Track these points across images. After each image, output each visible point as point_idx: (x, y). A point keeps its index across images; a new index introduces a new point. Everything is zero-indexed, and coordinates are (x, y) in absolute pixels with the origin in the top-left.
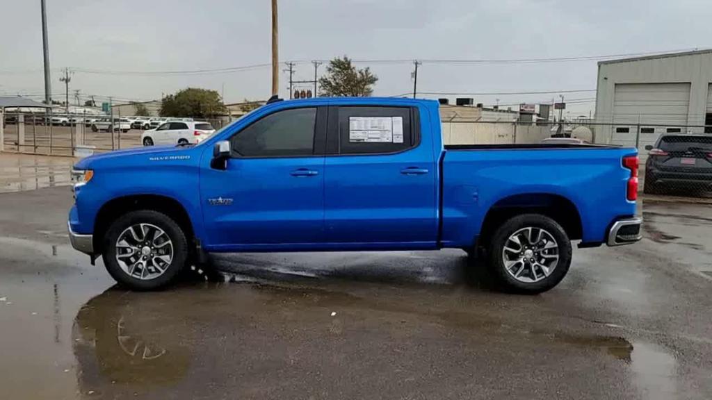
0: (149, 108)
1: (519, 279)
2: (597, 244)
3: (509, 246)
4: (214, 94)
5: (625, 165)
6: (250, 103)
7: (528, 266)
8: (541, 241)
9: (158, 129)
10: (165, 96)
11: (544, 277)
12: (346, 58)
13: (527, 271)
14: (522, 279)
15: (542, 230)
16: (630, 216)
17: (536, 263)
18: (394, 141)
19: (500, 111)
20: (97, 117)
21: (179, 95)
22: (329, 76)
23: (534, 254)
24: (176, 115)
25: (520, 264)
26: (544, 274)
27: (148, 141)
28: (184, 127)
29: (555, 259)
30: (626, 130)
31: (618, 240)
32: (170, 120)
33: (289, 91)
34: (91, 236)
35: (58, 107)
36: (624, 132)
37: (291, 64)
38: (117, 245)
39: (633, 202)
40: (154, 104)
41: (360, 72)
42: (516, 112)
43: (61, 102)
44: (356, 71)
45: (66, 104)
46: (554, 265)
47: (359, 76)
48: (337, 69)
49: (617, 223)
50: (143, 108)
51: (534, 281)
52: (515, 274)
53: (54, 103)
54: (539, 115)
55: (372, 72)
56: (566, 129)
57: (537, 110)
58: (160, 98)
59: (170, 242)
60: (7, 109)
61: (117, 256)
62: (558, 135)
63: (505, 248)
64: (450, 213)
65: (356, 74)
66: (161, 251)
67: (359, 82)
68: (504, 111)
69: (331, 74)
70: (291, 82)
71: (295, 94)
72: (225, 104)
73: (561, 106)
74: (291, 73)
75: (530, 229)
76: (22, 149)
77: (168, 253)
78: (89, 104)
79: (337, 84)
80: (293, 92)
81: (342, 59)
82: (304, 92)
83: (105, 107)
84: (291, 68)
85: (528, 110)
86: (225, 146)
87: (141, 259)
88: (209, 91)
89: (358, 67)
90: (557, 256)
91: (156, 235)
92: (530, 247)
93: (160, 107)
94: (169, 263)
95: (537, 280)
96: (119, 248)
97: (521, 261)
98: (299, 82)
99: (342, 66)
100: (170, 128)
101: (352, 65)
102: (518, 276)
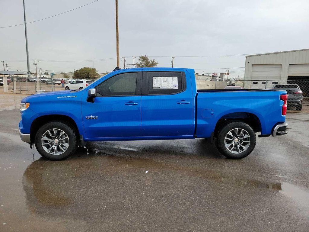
0: (69, 75)
1: (231, 152)
2: (268, 136)
3: (227, 137)
4: (94, 70)
5: (281, 99)
7: (236, 146)
8: (242, 134)
9: (71, 83)
10: (75, 70)
11: (243, 151)
12: (145, 56)
13: (236, 148)
14: (233, 152)
15: (243, 130)
16: (283, 123)
17: (240, 145)
18: (174, 88)
19: (205, 76)
20: (48, 79)
21: (81, 70)
22: (139, 62)
23: (239, 140)
24: (79, 78)
25: (232, 145)
26: (243, 150)
27: (67, 88)
28: (82, 82)
29: (248, 143)
30: (256, 83)
31: (277, 134)
32: (77, 80)
34: (29, 134)
35: (32, 75)
36: (255, 84)
38: (42, 139)
39: (284, 116)
40: (71, 74)
41: (151, 61)
42: (211, 76)
43: (34, 73)
44: (149, 60)
45: (36, 74)
46: (248, 146)
47: (151, 62)
48: (142, 60)
49: (277, 126)
50: (66, 75)
51: (238, 153)
52: (230, 150)
53: (31, 73)
54: (219, 77)
55: (156, 61)
56: (233, 82)
57: (219, 75)
58: (73, 71)
59: (68, 137)
60: (12, 76)
61: (42, 144)
62: (230, 85)
63: (226, 138)
64: (200, 122)
65: (149, 62)
66: (63, 141)
67: (151, 65)
68: (207, 76)
69: (140, 62)
72: (99, 73)
73: (228, 74)
75: (237, 129)
76: (15, 92)
77: (67, 142)
78: (45, 74)
79: (142, 65)
81: (144, 56)
83: (52, 75)
85: (215, 75)
86: (93, 91)
87: (54, 145)
89: (150, 59)
90: (250, 141)
91: (60, 134)
92: (237, 137)
93: (73, 75)
94: (68, 147)
95: (240, 152)
96: (43, 140)
97: (233, 144)
99: (144, 58)
100: (76, 83)
101: (148, 58)
102: (232, 151)
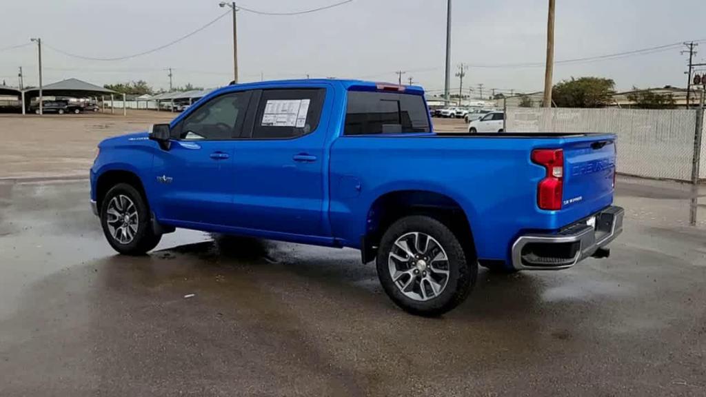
6: (640, 91)
33: (687, 75)
37: (691, 45)
70: (690, 65)
71: (695, 79)
74: (691, 54)
80: (693, 76)
82: (699, 76)
84: (691, 49)
88: (604, 80)
98: (700, 65)
